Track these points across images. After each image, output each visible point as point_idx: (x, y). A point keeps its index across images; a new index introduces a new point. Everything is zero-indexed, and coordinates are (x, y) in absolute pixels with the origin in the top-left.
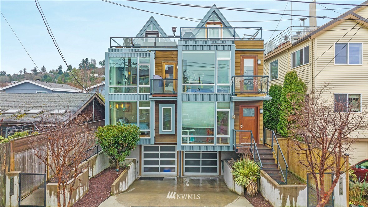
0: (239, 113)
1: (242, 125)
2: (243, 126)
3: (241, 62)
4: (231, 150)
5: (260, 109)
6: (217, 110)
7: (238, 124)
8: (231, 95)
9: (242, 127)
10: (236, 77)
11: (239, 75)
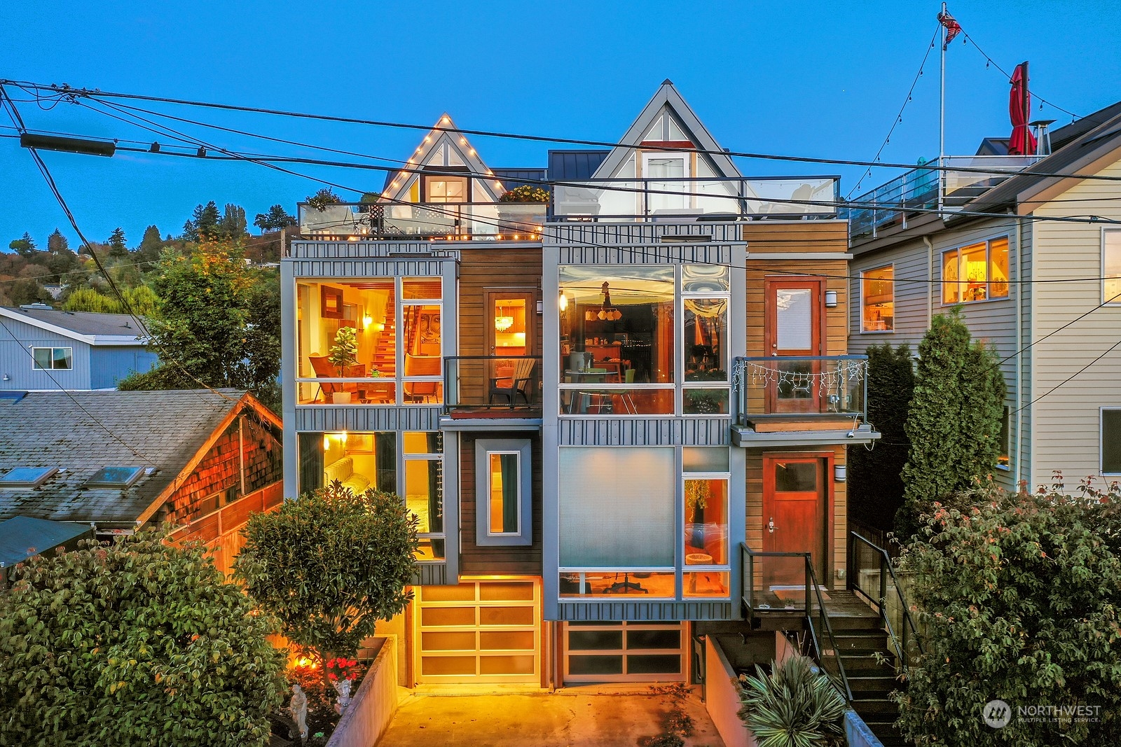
0: (761, 481)
1: (771, 524)
2: (775, 524)
3: (767, 302)
4: (735, 616)
5: (835, 467)
6: (683, 474)
7: (759, 521)
8: (734, 422)
9: (771, 531)
10: (752, 363)
11: (762, 355)
